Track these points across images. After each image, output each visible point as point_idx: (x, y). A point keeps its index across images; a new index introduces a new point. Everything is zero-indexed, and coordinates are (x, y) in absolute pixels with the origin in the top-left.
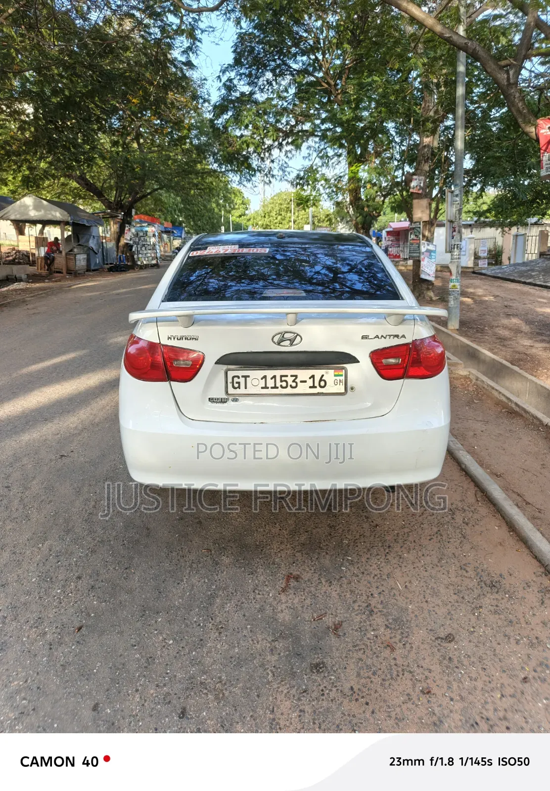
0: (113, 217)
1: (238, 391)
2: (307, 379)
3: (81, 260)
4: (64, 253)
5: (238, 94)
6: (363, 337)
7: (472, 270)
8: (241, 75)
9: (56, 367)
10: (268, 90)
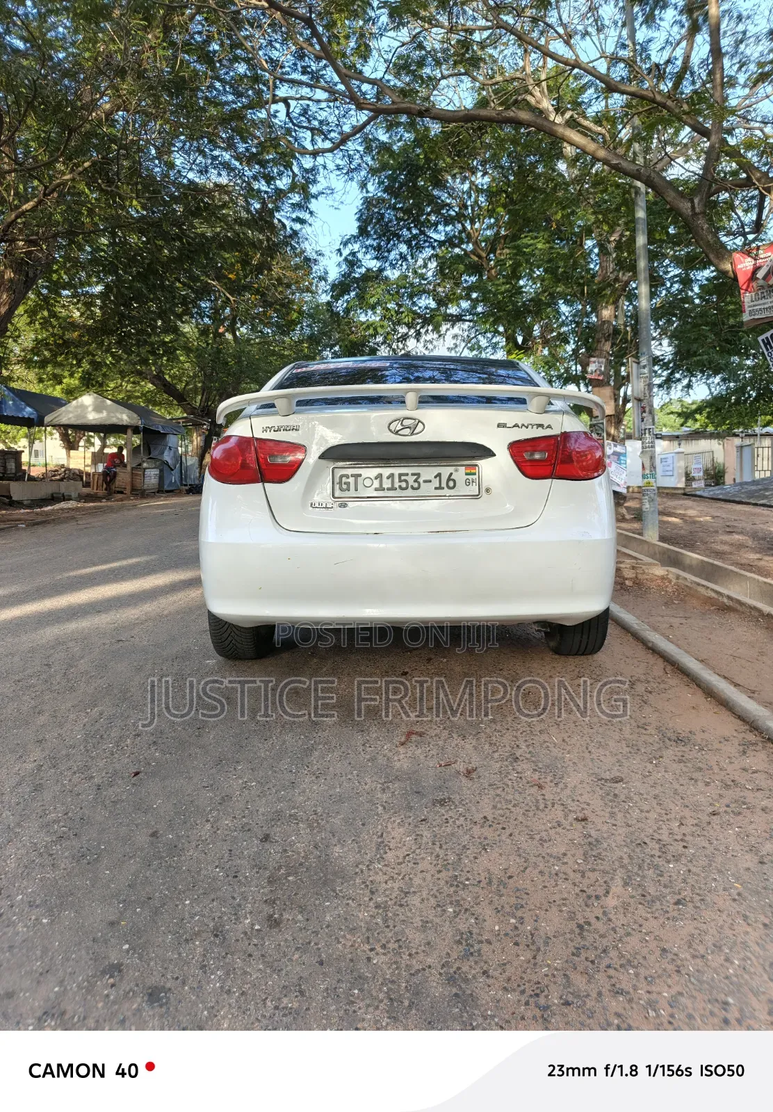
0: (197, 425)
1: (347, 494)
2: (431, 477)
3: (151, 476)
4: (129, 468)
5: (363, 270)
6: (499, 426)
7: (682, 492)
8: (367, 247)
9: (112, 571)
10: (401, 265)
